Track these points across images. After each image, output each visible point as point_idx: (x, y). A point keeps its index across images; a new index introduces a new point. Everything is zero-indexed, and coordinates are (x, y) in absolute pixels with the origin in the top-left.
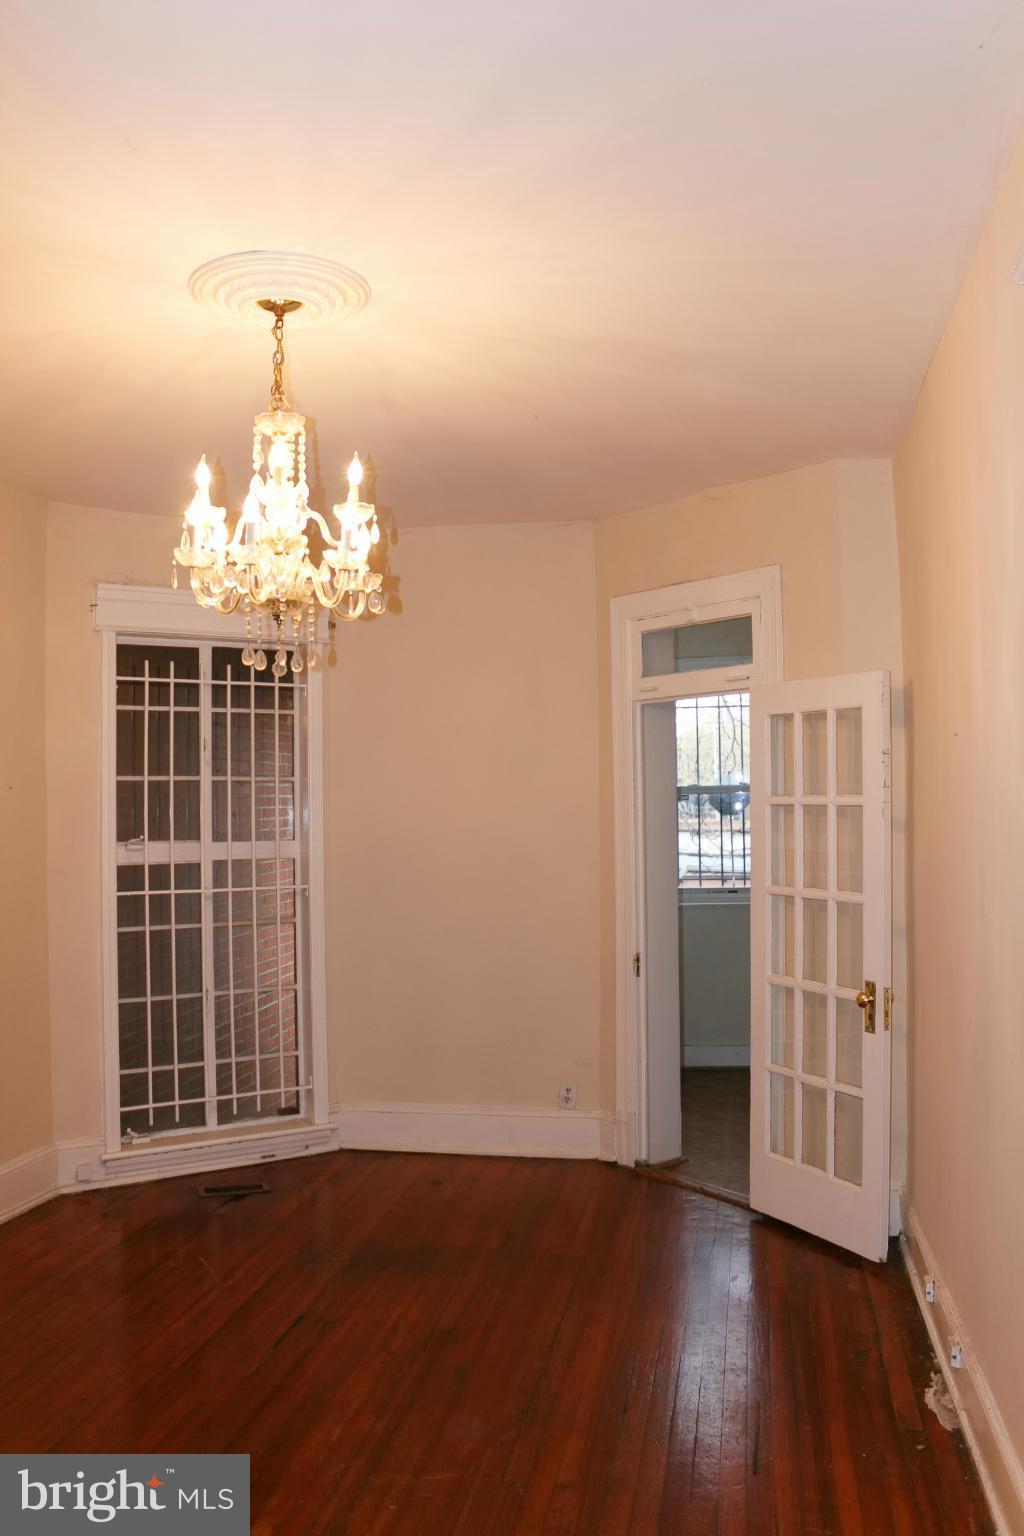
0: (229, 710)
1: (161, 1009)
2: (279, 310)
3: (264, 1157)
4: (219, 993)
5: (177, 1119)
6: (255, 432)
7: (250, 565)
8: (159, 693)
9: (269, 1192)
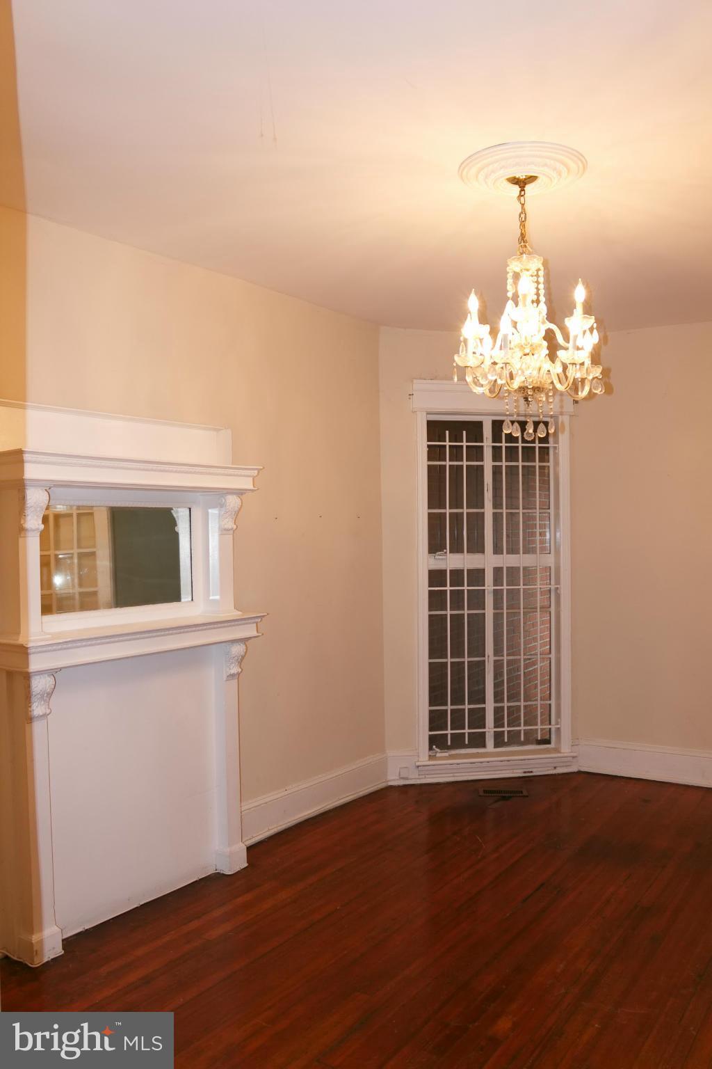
0: (504, 464)
1: (458, 668)
2: (521, 183)
3: (525, 772)
4: (497, 658)
5: (467, 742)
6: (508, 270)
7: (506, 364)
8: (456, 453)
9: (527, 796)
